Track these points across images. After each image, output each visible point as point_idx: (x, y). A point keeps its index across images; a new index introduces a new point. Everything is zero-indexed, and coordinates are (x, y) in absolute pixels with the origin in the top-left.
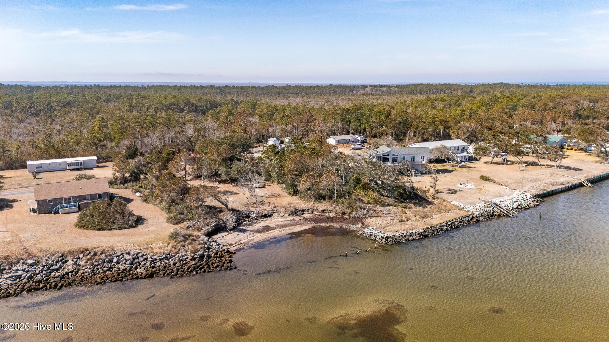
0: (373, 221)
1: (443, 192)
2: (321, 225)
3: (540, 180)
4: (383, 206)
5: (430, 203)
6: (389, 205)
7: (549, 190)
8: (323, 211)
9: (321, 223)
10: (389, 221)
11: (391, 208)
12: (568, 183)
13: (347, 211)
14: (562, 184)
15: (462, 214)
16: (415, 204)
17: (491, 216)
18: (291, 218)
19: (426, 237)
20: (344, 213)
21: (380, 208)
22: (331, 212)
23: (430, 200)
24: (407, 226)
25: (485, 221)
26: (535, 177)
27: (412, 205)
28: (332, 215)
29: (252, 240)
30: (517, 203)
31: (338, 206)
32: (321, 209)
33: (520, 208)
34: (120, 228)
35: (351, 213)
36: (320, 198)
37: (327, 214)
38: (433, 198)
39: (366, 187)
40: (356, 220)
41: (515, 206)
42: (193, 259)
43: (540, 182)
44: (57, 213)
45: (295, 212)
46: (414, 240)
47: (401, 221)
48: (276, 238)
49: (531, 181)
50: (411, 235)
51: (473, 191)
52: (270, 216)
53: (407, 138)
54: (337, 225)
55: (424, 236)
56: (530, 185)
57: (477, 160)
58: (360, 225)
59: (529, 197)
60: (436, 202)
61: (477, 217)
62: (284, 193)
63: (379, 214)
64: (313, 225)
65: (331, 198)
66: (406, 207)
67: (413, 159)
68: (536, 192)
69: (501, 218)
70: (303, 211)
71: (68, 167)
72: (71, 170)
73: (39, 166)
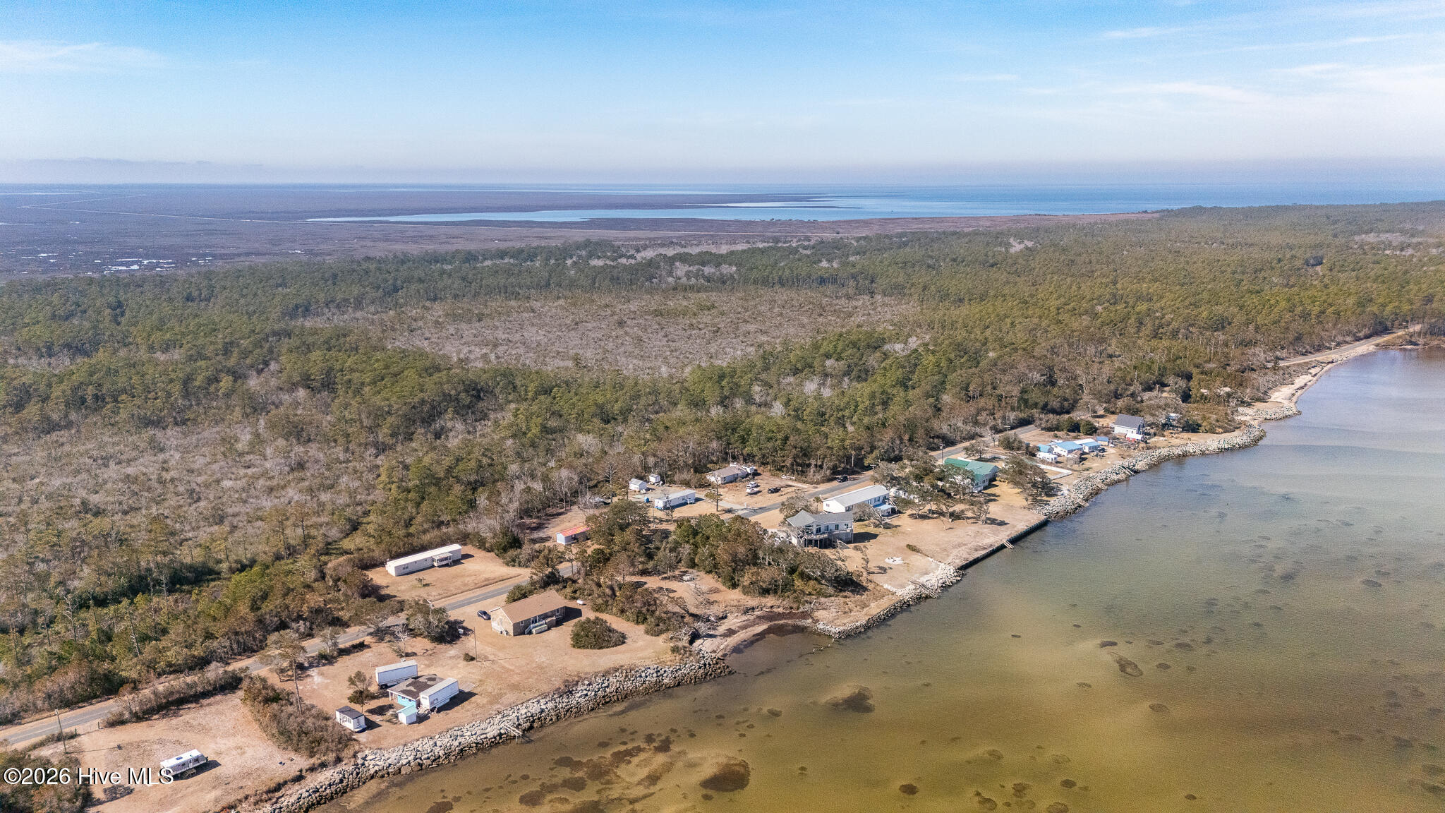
0: (819, 614)
1: (873, 573)
2: (776, 622)
3: (965, 545)
4: (826, 597)
5: (865, 589)
6: (830, 596)
7: (971, 559)
8: (772, 607)
9: (775, 620)
10: (835, 614)
11: (832, 598)
12: (991, 545)
13: (795, 606)
14: (985, 548)
15: (894, 599)
16: (852, 591)
17: (920, 599)
18: (745, 618)
19: (869, 628)
20: (791, 608)
21: (823, 600)
22: (779, 607)
23: (864, 584)
24: (852, 619)
25: (915, 605)
26: (960, 540)
27: (850, 594)
28: (781, 610)
29: (727, 646)
30: (941, 581)
31: (784, 600)
32: (769, 605)
33: (945, 587)
34: (616, 645)
35: (798, 608)
36: (765, 592)
37: (775, 610)
38: (867, 583)
39: (806, 577)
40: (805, 615)
41: (940, 585)
42: (700, 668)
43: (963, 548)
44: (530, 633)
45: (747, 611)
46: (860, 632)
47: (845, 613)
48: (745, 641)
49: (954, 547)
50: (857, 628)
51: (902, 568)
52: (726, 617)
53: (812, 470)
54: (790, 622)
55: (868, 627)
56: (955, 552)
57: (900, 512)
58: (810, 621)
59: (952, 571)
60: (871, 586)
61: (908, 601)
62: (722, 588)
63: (824, 606)
64: (769, 624)
65: (775, 592)
66: (846, 597)
67: (837, 527)
68: (960, 563)
69: (928, 600)
70: (753, 608)
71: (435, 564)
72: (440, 567)
73: (405, 567)
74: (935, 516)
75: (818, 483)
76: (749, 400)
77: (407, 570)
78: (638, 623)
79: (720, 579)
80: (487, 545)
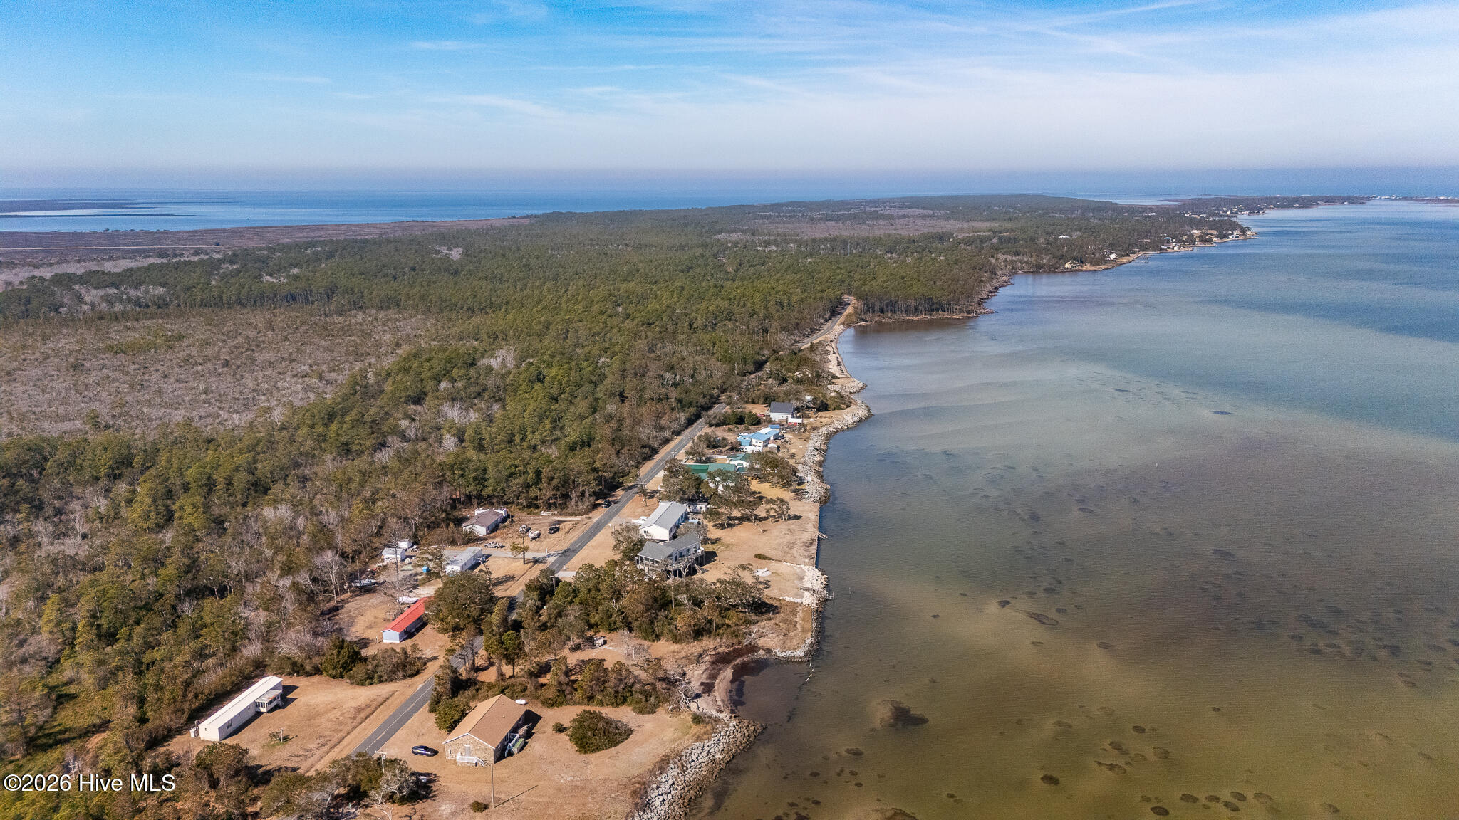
0: (765, 643)
1: (761, 589)
2: (734, 663)
3: (793, 544)
4: (754, 624)
5: (776, 607)
6: (757, 622)
7: (813, 554)
8: (715, 649)
9: (732, 661)
10: (779, 639)
11: (762, 623)
12: (811, 540)
13: (735, 641)
14: (811, 544)
15: (807, 609)
16: (769, 612)
17: (823, 604)
18: (703, 667)
19: (820, 643)
20: (735, 644)
21: (754, 627)
22: (720, 646)
23: (768, 602)
24: (798, 639)
26: (785, 541)
27: (771, 615)
28: (725, 649)
29: (723, 700)
30: (819, 582)
31: (721, 639)
32: (711, 647)
33: (827, 587)
34: (626, 736)
35: (740, 643)
36: (694, 635)
37: (719, 650)
38: (768, 600)
40: (753, 648)
41: (822, 586)
43: (795, 546)
44: (513, 754)
45: (698, 659)
46: (820, 649)
47: (786, 635)
48: (731, 690)
49: (789, 548)
51: (777, 578)
53: (573, 501)
54: (746, 659)
56: (795, 552)
58: (761, 652)
59: (815, 571)
60: (775, 603)
61: (819, 609)
62: (646, 642)
63: (761, 633)
64: (730, 667)
65: (708, 633)
66: (770, 619)
67: (688, 551)
68: (810, 561)
70: (701, 655)
71: (263, 710)
72: (269, 711)
73: (228, 725)
74: (736, 522)
75: (586, 512)
76: (403, 437)
77: (231, 729)
78: (618, 705)
79: (634, 634)
80: (308, 668)
